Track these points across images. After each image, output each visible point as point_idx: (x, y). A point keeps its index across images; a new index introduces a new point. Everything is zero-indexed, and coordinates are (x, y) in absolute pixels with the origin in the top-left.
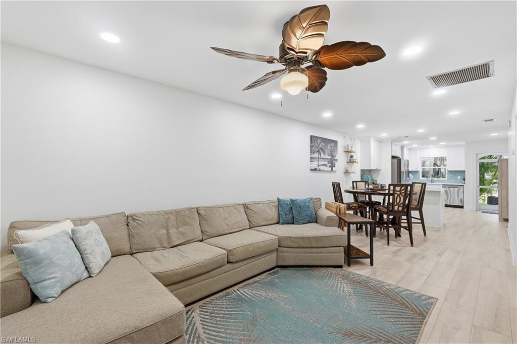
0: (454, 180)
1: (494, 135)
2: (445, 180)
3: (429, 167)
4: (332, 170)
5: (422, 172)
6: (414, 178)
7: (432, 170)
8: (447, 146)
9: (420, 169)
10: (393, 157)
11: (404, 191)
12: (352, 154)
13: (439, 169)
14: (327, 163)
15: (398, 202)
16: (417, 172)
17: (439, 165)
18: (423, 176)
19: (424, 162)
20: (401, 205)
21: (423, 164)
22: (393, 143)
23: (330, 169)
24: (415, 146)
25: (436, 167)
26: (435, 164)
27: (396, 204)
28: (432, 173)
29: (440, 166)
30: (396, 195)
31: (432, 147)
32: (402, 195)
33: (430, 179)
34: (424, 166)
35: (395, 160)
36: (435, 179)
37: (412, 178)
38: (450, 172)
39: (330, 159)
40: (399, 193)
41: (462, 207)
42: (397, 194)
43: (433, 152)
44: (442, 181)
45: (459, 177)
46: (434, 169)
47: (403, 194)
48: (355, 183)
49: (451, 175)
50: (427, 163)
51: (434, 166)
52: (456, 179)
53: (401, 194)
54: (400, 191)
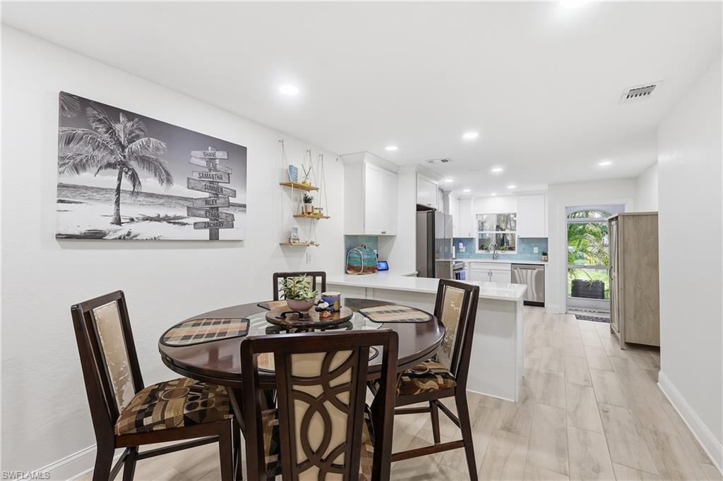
0: (528, 255)
1: (605, 164)
2: (516, 256)
3: (491, 233)
4: (214, 237)
5: (479, 240)
6: (466, 250)
7: (494, 236)
8: (518, 194)
9: (475, 235)
10: (420, 208)
11: (346, 377)
12: (310, 194)
13: (504, 234)
14: (184, 213)
15: (315, 443)
16: (471, 239)
17: (503, 228)
18: (481, 248)
19: (482, 223)
20: (340, 460)
21: (481, 226)
22: (419, 175)
23: (205, 234)
24: (467, 191)
25: (500, 232)
26: (498, 227)
27: (301, 457)
28: (494, 242)
29: (505, 230)
30: (300, 408)
31: (494, 194)
32: (340, 405)
33: (492, 252)
34: (482, 230)
35: (424, 214)
36: (499, 252)
37: (464, 250)
38: (522, 240)
39: (207, 202)
40: (316, 391)
41: (542, 305)
42: (305, 397)
43: (496, 205)
44: (509, 257)
45: (536, 250)
46: (497, 234)
47: (344, 397)
48: (280, 280)
49: (523, 246)
50: (487, 225)
51: (497, 230)
52: (532, 253)
53: (330, 394)
54: (325, 376)
